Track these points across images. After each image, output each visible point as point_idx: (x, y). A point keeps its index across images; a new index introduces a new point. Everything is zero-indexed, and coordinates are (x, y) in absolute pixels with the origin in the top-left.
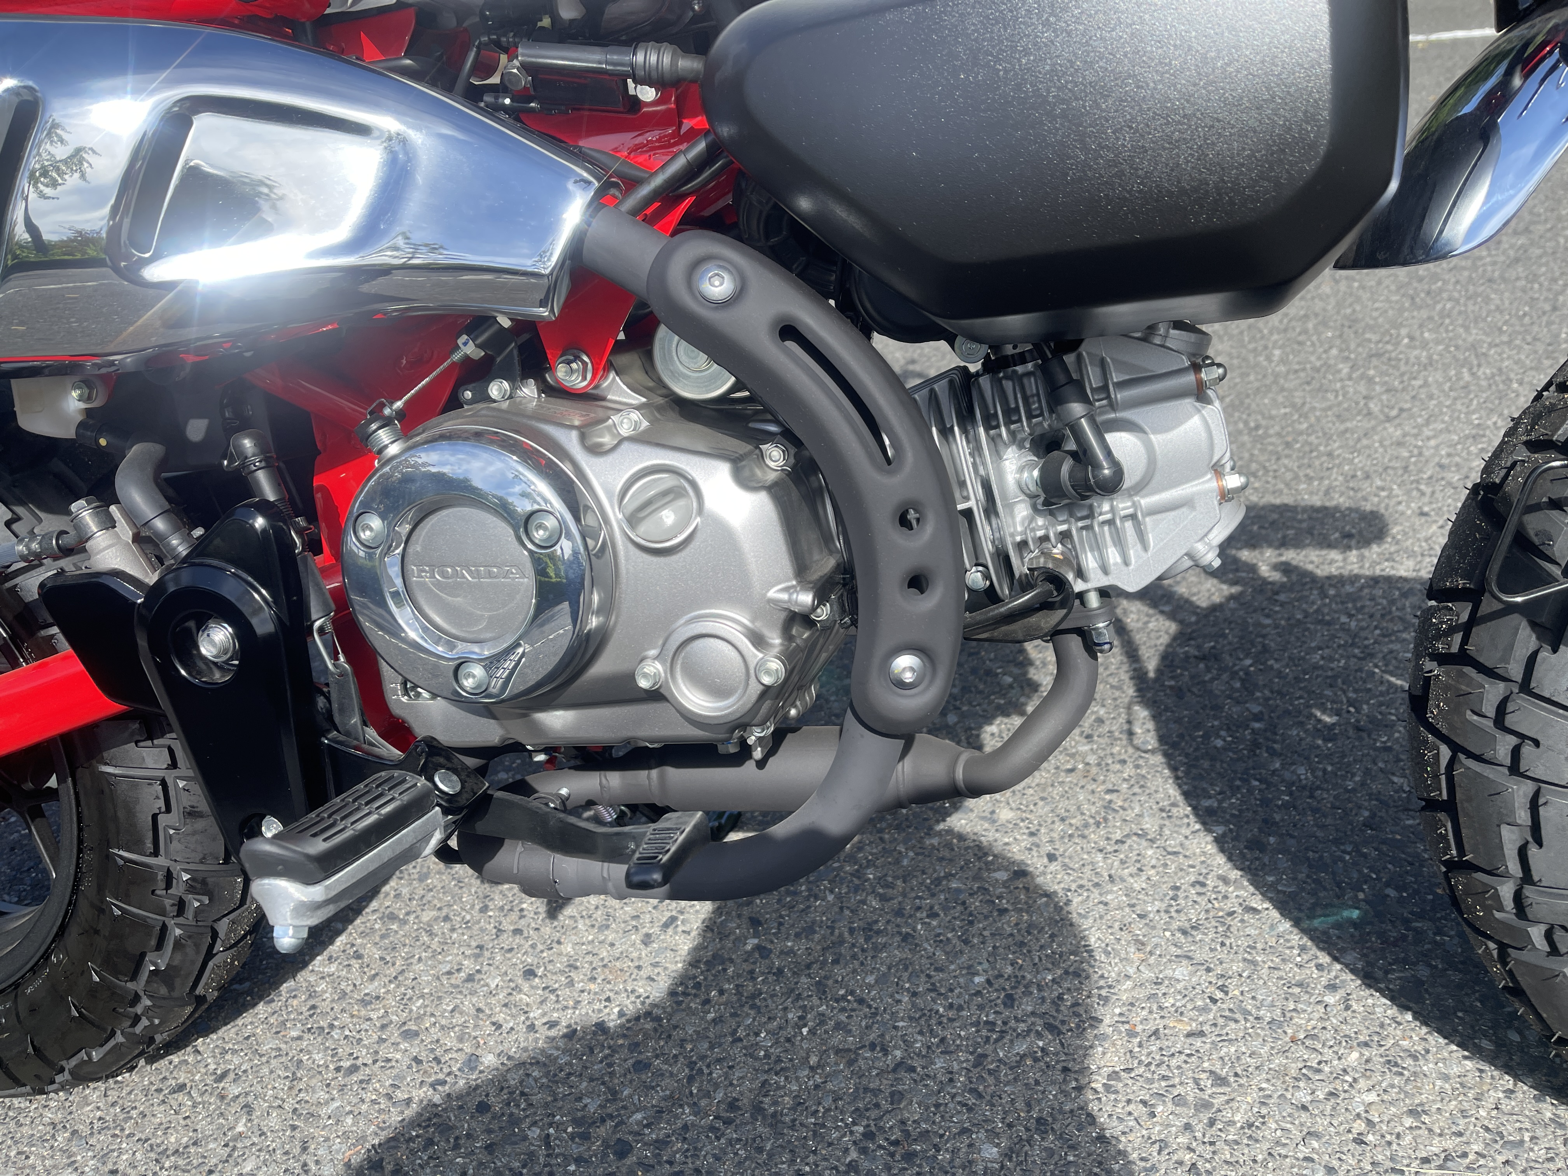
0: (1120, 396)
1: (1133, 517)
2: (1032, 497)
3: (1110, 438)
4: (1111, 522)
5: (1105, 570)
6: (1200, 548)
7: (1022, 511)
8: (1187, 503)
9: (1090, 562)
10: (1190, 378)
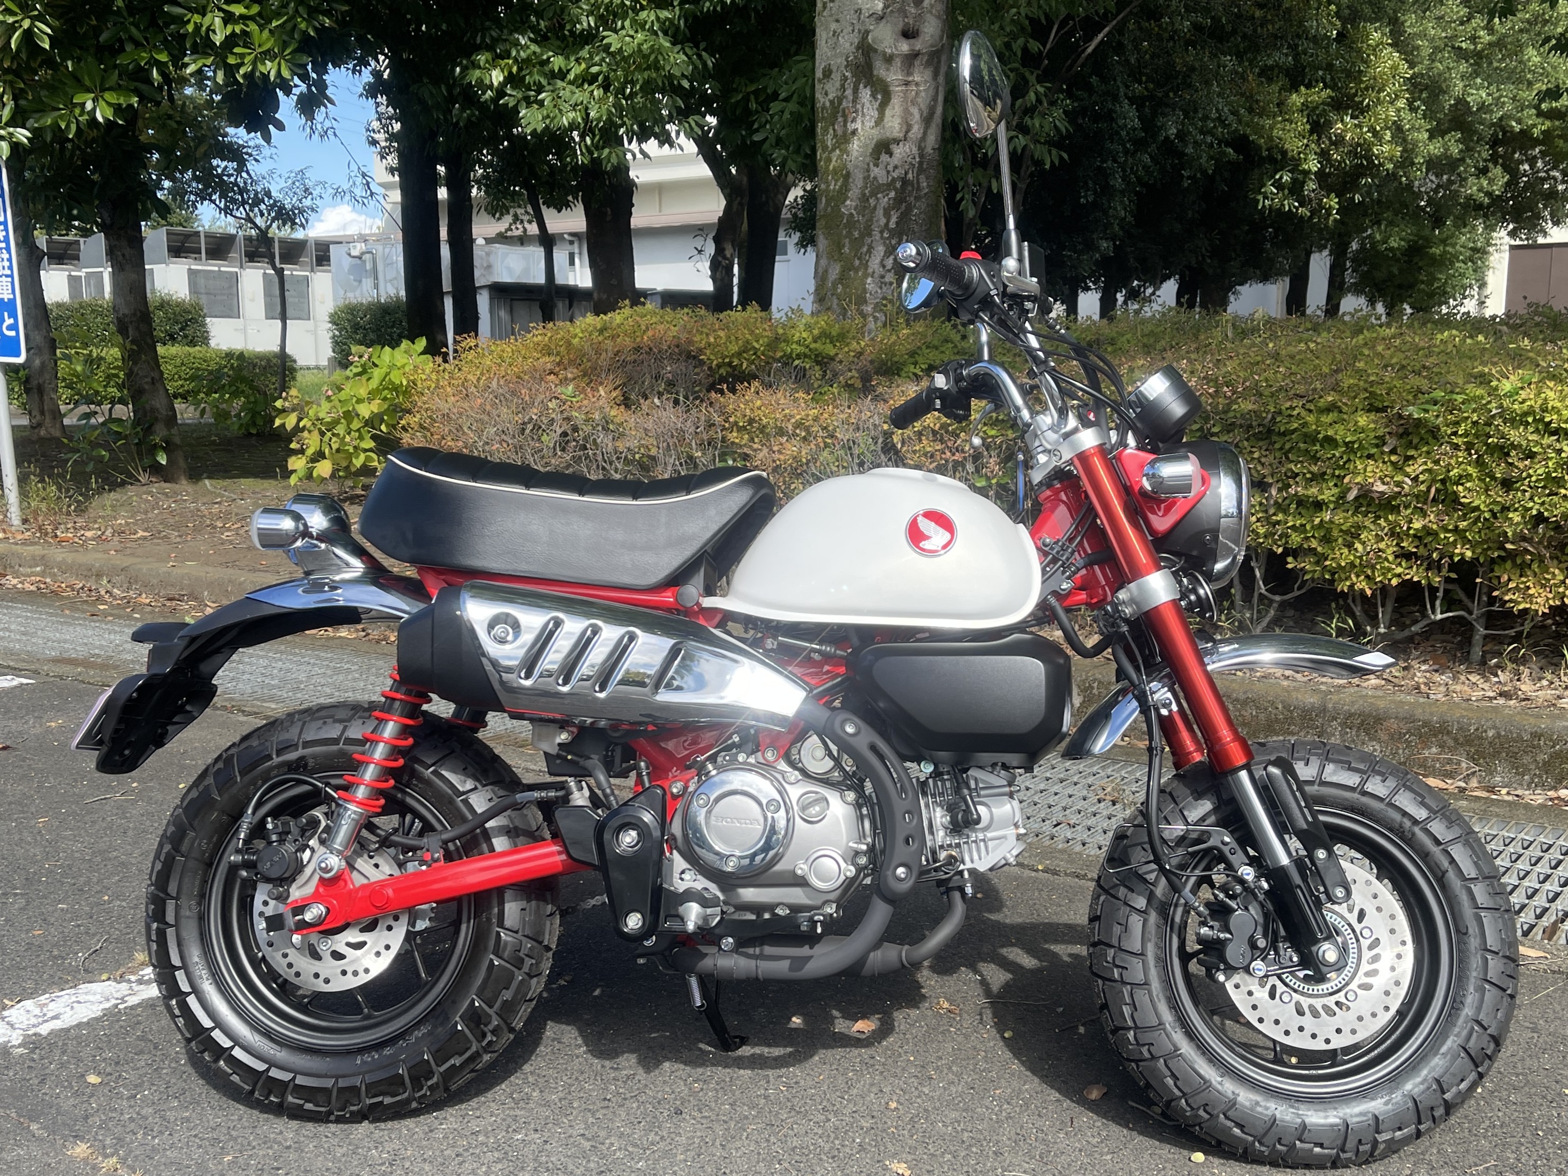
0: (982, 793)
1: (984, 840)
2: (946, 828)
3: (979, 807)
4: (975, 842)
5: (972, 861)
6: (1008, 856)
7: (941, 833)
8: (1004, 837)
9: (967, 858)
10: (1007, 789)
